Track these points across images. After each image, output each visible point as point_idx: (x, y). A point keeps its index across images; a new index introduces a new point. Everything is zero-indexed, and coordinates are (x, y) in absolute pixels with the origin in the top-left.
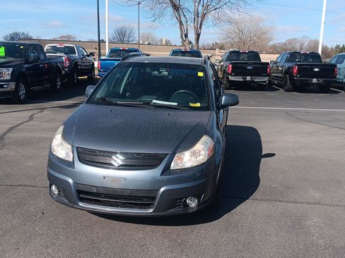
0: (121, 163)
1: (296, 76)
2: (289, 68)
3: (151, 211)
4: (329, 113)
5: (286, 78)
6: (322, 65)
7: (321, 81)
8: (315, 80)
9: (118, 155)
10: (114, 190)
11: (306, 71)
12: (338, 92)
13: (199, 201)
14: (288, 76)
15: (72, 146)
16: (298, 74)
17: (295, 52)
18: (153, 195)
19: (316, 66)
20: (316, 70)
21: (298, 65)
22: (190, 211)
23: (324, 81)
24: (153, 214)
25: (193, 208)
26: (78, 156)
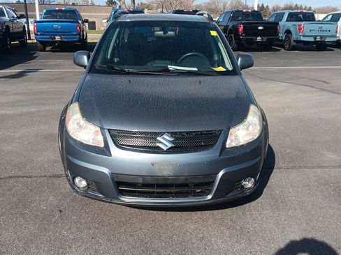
0: (170, 145)
1: (242, 35)
2: (233, 26)
3: (209, 197)
4: (284, 71)
5: (231, 37)
6: (266, 23)
7: (265, 39)
8: (259, 39)
9: (165, 136)
10: (165, 178)
11: (251, 30)
12: (279, 50)
13: (255, 180)
14: (233, 35)
15: (102, 129)
16: (244, 33)
17: (238, 11)
18: (211, 180)
19: (261, 24)
20: (260, 28)
21: (243, 24)
22: (248, 193)
23: (268, 39)
24: (211, 201)
25: (250, 188)
26: (113, 140)
